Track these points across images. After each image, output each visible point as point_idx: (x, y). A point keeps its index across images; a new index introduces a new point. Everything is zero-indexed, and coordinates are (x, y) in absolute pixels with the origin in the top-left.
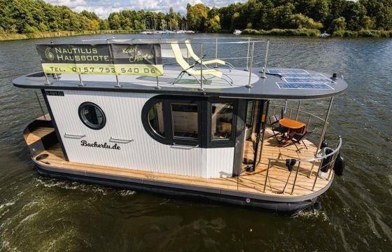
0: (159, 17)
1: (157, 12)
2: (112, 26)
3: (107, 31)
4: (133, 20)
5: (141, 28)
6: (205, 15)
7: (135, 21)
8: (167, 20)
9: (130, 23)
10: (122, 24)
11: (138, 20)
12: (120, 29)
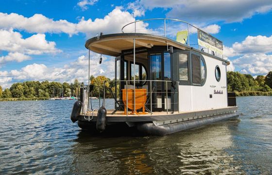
0: (64, 86)
1: (62, 83)
2: (14, 95)
3: (10, 99)
4: (37, 90)
5: (45, 96)
6: (108, 85)
7: (40, 90)
8: (72, 89)
9: (33, 91)
10: (25, 93)
11: (42, 89)
12: (23, 97)
